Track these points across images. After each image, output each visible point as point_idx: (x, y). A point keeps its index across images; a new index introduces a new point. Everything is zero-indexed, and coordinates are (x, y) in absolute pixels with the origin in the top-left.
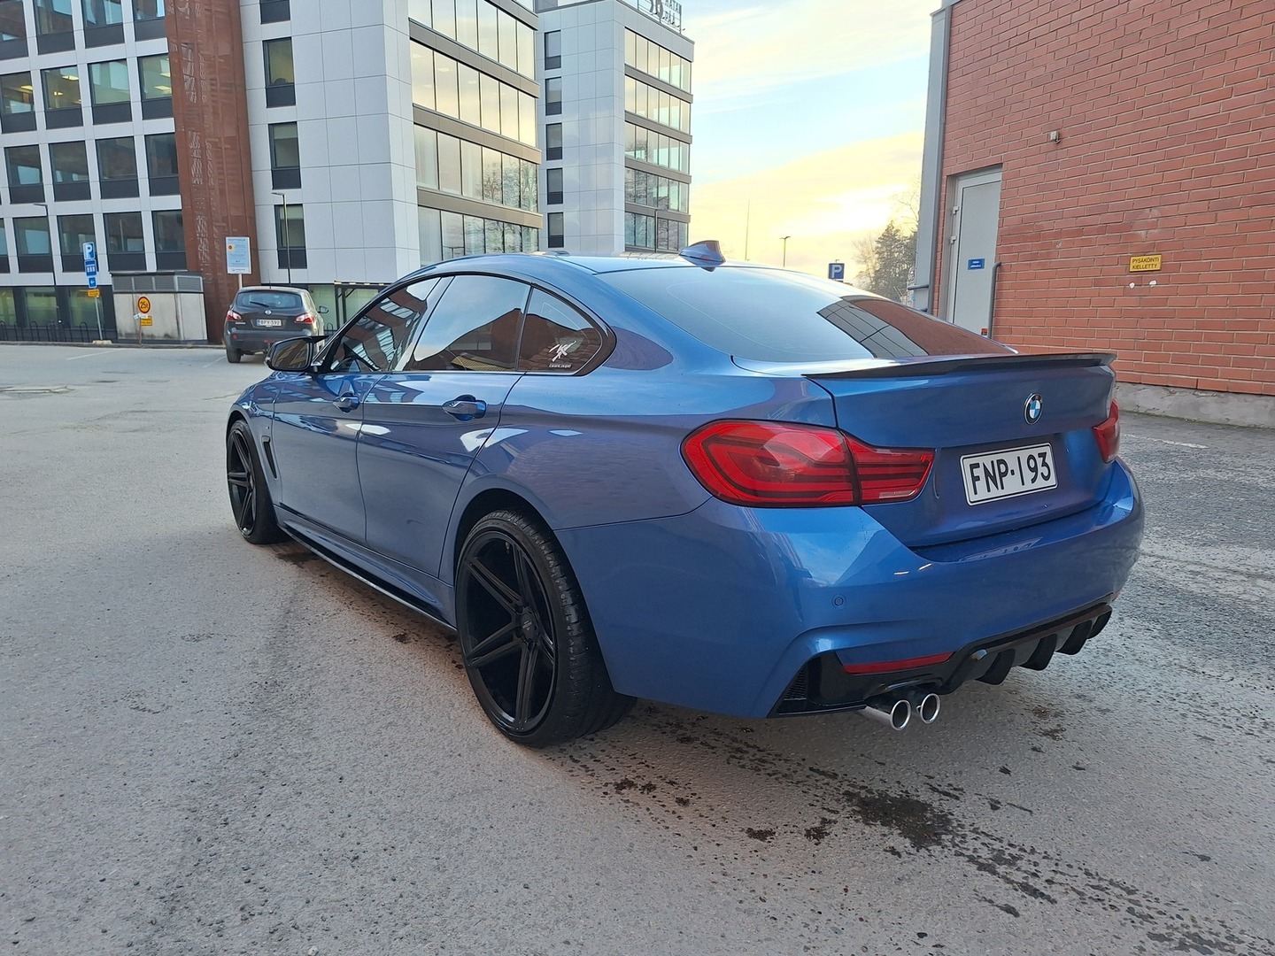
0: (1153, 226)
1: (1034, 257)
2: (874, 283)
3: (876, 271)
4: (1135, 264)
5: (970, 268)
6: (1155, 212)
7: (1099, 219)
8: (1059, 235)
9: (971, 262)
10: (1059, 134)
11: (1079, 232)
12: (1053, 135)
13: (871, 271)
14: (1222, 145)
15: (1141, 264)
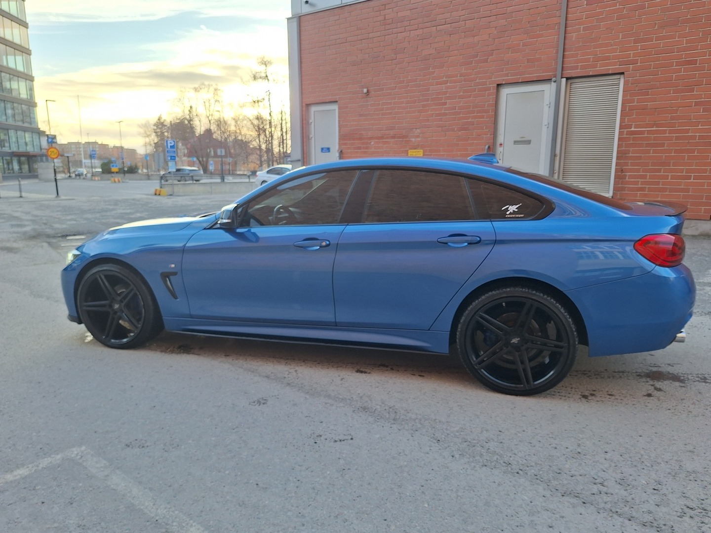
0: (418, 137)
1: (359, 148)
2: (155, 150)
3: (155, 143)
4: (411, 153)
5: (322, 151)
6: (418, 131)
7: (392, 133)
8: (371, 138)
9: (322, 149)
10: (368, 91)
11: (382, 138)
12: (365, 90)
13: (152, 143)
14: (445, 104)
15: (414, 153)
